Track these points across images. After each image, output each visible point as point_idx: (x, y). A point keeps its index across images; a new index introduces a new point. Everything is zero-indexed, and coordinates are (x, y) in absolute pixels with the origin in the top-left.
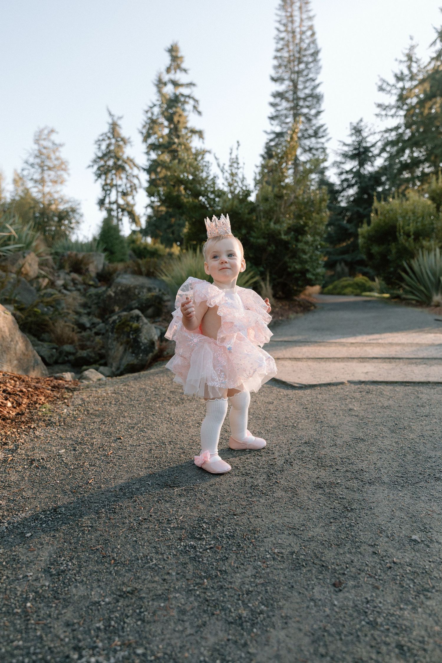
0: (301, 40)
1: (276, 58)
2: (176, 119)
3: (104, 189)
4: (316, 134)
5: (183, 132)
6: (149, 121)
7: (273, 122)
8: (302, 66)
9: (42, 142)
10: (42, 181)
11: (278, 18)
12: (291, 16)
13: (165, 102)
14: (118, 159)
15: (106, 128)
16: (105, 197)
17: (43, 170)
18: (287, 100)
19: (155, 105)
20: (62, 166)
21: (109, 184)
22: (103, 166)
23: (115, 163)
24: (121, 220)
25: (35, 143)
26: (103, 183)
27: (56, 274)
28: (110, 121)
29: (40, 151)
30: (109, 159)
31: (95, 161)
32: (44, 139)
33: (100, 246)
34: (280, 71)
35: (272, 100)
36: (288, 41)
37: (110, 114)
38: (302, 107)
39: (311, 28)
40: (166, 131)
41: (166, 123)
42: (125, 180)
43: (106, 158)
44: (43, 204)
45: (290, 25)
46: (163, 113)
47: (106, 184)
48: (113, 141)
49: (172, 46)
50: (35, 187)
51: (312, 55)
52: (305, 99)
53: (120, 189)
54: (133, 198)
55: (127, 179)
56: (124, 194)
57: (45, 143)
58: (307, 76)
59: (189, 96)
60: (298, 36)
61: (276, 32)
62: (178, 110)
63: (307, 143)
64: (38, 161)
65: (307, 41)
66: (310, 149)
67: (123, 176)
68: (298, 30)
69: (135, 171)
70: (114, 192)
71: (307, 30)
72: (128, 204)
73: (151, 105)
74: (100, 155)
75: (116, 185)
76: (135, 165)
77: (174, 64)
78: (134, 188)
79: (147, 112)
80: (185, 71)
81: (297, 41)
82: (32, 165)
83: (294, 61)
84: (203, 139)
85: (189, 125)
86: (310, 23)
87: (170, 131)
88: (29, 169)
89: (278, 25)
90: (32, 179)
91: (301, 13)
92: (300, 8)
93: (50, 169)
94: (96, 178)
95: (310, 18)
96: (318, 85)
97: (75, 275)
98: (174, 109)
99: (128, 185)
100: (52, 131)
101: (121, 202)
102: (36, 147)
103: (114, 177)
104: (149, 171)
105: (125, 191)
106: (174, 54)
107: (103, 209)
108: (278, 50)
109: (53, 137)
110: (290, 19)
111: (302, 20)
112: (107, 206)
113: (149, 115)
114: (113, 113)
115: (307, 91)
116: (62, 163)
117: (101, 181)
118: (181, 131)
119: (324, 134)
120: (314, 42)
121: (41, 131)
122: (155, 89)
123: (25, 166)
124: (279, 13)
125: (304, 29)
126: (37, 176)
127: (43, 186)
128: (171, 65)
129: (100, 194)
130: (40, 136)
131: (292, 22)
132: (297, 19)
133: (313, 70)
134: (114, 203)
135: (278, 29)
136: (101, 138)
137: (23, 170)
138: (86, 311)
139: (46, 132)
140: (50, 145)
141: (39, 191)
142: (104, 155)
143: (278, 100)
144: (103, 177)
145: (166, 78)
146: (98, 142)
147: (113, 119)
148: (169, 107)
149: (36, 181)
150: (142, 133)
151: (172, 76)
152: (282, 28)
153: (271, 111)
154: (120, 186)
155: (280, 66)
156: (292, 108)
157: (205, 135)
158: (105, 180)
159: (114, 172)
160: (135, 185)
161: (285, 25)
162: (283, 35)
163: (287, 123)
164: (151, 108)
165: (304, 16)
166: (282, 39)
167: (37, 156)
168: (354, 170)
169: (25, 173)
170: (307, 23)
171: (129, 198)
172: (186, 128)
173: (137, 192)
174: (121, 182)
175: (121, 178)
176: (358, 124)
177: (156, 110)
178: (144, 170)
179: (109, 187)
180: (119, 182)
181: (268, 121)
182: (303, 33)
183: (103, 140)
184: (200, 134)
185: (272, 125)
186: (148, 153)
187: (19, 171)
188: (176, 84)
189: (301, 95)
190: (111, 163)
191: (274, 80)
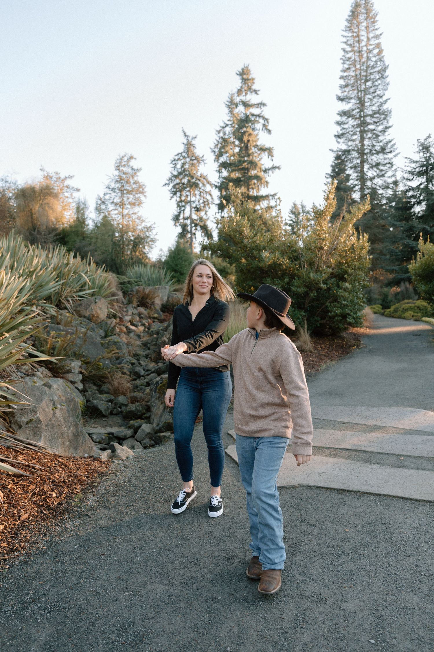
0: (368, 59)
1: (342, 78)
2: (245, 138)
3: (178, 206)
4: (383, 150)
5: (253, 150)
6: (221, 141)
7: (339, 140)
8: (369, 84)
9: (121, 168)
10: (122, 204)
11: (345, 40)
12: (358, 36)
13: (236, 122)
14: (192, 177)
15: (181, 148)
16: (180, 213)
17: (123, 194)
18: (354, 117)
19: (227, 125)
20: (140, 189)
21: (184, 201)
22: (177, 184)
23: (189, 181)
24: (195, 234)
25: (116, 170)
26: (178, 199)
27: (125, 310)
28: (185, 142)
29: (120, 176)
30: (184, 178)
31: (170, 179)
32: (124, 165)
33: (168, 273)
34: (347, 89)
35: (338, 118)
36: (355, 61)
37: (185, 135)
38: (369, 124)
39: (378, 46)
40: (237, 150)
41: (237, 143)
42: (198, 197)
43: (181, 177)
44: (122, 225)
45: (356, 44)
46: (234, 133)
47: (181, 201)
48: (188, 160)
49: (243, 69)
50: (115, 210)
51: (379, 72)
52: (372, 116)
53: (194, 205)
54: (206, 214)
55: (200, 195)
56: (198, 210)
57: (125, 169)
58: (373, 93)
59: (259, 116)
60: (365, 55)
61: (343, 53)
62: (248, 129)
63: (375, 158)
64: (119, 185)
65: (374, 59)
66: (378, 164)
67: (197, 192)
68: (365, 49)
69: (208, 188)
70: (188, 208)
71: (374, 49)
72: (201, 219)
73: (224, 125)
74: (176, 173)
75: (190, 202)
76: (208, 183)
77: (245, 87)
78: (206, 203)
79: (219, 132)
80: (256, 92)
81: (364, 60)
82: (113, 190)
83: (361, 80)
84: (272, 156)
85: (259, 143)
86: (377, 42)
87: (240, 150)
88: (110, 194)
89: (344, 46)
90: (112, 203)
91: (368, 32)
92: (367, 27)
93: (129, 192)
94: (172, 195)
95: (377, 37)
96: (386, 101)
97: (141, 309)
98: (245, 129)
99: (201, 201)
100: (131, 158)
101: (194, 217)
102: (117, 173)
103: (188, 193)
104: (220, 188)
105: (198, 207)
106: (245, 77)
107: (178, 224)
108: (344, 71)
109: (132, 163)
110: (357, 39)
111: (368, 39)
112: (182, 221)
113: (221, 134)
114: (187, 134)
115: (374, 108)
116: (140, 186)
117: (176, 198)
118: (251, 149)
119: (392, 149)
120: (380, 60)
121: (122, 159)
122: (227, 110)
123: (108, 191)
124: (345, 34)
125: (371, 47)
126: (117, 200)
127: (123, 208)
128: (242, 87)
129: (175, 210)
130: (121, 162)
131: (359, 42)
132: (364, 38)
133: (380, 87)
134: (187, 219)
135: (344, 50)
136: (176, 158)
137: (105, 195)
138: (144, 354)
139: (125, 159)
140: (129, 170)
141: (119, 214)
142: (180, 174)
143: (344, 119)
144: (178, 194)
145: (237, 99)
146: (174, 162)
147: (187, 139)
148: (240, 127)
149: (116, 204)
150: (214, 152)
151: (242, 98)
152: (348, 49)
153: (338, 129)
154: (194, 202)
155: (346, 86)
156: (359, 126)
157: (275, 153)
158: (180, 197)
159: (188, 189)
160: (208, 200)
161: (351, 45)
162: (350, 55)
163: (354, 141)
164: (223, 128)
165: (371, 35)
166: (350, 58)
167: (117, 181)
168: (422, 187)
169: (107, 197)
170: (373, 42)
171: (202, 214)
172: (256, 146)
173: (209, 208)
174: (195, 198)
175: (195, 195)
176: (425, 140)
177: (228, 130)
178: (216, 187)
179: (183, 204)
180: (193, 199)
181: (334, 139)
182: (370, 51)
183: (179, 159)
184: (269, 151)
185: (338, 142)
186: (219, 171)
187: (102, 196)
188: (246, 105)
189: (368, 111)
190: (185, 181)
191: (341, 99)
